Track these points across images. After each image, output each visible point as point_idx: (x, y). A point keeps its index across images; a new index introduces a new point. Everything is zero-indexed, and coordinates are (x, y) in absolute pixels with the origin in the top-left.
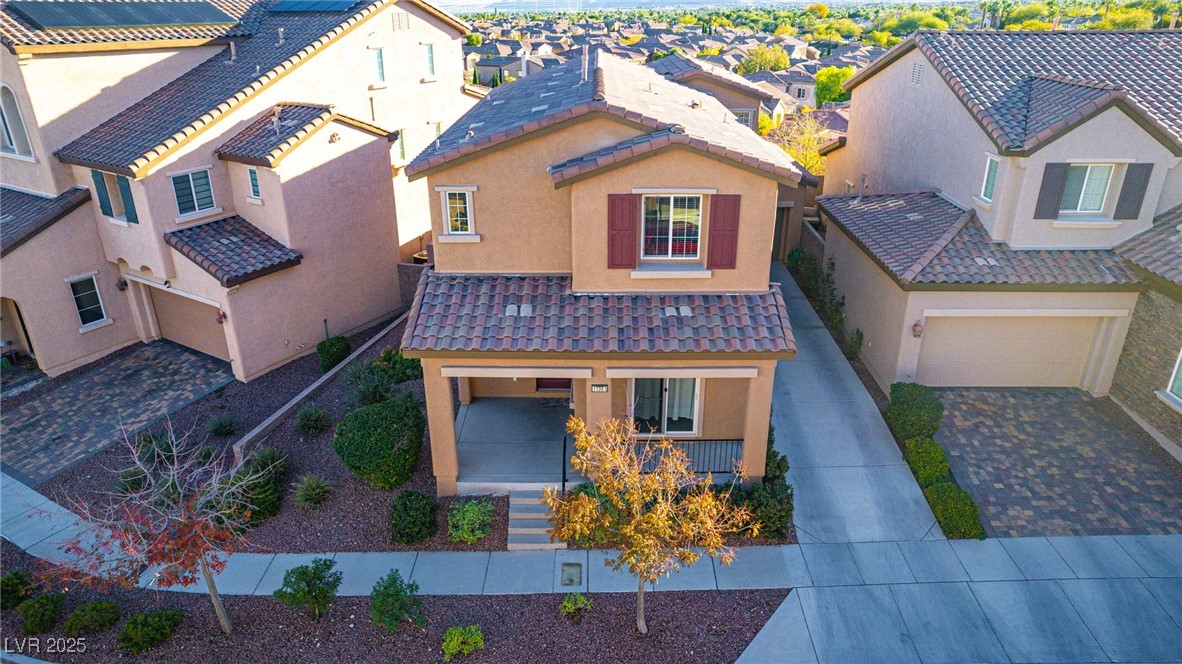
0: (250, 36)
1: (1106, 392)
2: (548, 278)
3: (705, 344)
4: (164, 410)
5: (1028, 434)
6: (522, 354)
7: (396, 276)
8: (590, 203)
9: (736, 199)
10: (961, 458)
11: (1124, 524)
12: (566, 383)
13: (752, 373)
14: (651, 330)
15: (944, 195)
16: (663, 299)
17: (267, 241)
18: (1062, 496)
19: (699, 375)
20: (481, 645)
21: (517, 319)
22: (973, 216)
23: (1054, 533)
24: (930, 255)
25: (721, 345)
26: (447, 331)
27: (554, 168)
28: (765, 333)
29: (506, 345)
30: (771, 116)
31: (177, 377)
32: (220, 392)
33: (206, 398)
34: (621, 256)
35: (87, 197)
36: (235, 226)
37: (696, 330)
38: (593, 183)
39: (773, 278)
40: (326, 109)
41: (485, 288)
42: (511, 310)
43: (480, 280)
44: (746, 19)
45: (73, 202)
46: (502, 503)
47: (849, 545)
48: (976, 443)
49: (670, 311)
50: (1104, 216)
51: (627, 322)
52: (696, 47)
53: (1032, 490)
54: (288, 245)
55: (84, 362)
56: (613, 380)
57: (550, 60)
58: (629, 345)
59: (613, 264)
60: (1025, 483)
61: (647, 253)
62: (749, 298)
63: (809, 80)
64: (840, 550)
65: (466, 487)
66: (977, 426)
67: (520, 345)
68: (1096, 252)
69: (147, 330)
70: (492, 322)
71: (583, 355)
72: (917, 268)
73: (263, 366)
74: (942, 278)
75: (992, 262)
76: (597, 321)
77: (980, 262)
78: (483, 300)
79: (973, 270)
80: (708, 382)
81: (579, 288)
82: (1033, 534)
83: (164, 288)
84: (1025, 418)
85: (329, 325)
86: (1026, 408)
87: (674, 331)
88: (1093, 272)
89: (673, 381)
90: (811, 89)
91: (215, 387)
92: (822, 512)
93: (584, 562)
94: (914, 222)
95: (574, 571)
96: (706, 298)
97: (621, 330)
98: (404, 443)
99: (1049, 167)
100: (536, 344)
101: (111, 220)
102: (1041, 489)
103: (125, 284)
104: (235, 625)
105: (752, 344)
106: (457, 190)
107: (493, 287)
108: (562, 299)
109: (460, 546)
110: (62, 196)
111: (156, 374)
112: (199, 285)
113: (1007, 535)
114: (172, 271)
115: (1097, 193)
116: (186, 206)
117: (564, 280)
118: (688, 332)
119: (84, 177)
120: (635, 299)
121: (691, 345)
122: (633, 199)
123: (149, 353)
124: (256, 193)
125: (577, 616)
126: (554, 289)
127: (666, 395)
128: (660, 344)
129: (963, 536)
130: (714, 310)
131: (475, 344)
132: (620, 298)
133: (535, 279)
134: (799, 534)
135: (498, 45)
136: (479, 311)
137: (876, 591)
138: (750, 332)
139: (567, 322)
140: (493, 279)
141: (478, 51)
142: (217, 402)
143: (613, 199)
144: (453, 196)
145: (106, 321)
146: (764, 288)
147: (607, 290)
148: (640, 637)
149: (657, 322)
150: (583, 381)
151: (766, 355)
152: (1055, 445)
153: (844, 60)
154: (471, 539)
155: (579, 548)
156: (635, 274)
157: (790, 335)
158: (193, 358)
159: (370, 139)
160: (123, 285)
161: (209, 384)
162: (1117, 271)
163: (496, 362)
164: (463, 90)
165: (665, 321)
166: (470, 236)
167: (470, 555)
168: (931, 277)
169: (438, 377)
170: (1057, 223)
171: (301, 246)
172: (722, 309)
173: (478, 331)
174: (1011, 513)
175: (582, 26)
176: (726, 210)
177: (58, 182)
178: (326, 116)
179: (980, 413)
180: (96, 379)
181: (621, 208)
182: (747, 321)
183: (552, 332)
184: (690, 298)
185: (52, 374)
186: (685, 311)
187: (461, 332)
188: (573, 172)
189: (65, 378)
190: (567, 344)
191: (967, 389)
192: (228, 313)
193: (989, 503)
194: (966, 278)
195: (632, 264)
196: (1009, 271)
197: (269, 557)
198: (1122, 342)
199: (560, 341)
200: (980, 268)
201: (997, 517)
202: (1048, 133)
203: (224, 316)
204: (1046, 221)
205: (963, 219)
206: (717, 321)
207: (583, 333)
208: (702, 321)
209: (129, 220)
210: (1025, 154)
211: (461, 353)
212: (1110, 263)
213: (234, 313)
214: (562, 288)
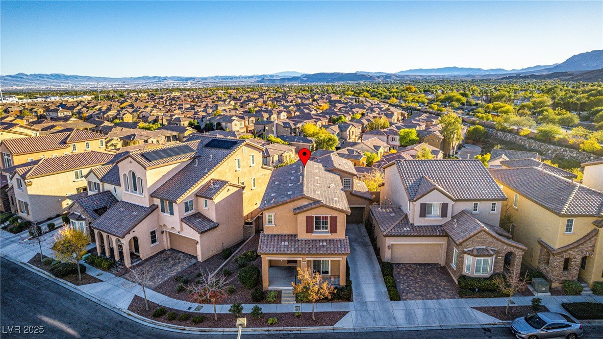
0: (200, 156)
1: (444, 264)
2: (292, 235)
3: (329, 252)
4: (180, 270)
5: (420, 276)
6: (286, 254)
7: (242, 229)
8: (302, 218)
9: (336, 217)
10: (400, 282)
11: (436, 297)
12: (295, 262)
13: (340, 259)
14: (316, 248)
15: (402, 208)
16: (319, 241)
17: (209, 220)
18: (423, 291)
19: (330, 259)
20: (277, 322)
21: (284, 245)
22: (406, 216)
23: (418, 299)
24: (391, 227)
25: (332, 252)
26: (268, 248)
27: (294, 209)
28: (343, 249)
29: (282, 252)
30: (377, 153)
31: (180, 260)
32: (195, 264)
33: (191, 266)
34: (309, 230)
35: (157, 207)
36: (198, 215)
37: (327, 248)
38: (303, 214)
39: (346, 235)
40: (227, 182)
41: (276, 238)
42: (283, 243)
43: (275, 235)
44: (377, 93)
45: (153, 208)
46: (280, 292)
47: (366, 302)
48: (405, 278)
49: (321, 244)
50: (439, 216)
51: (311, 246)
52: (350, 113)
53: (416, 290)
54: (215, 221)
55: (151, 255)
56: (308, 261)
57: (286, 123)
58: (311, 252)
59: (307, 232)
60: (414, 288)
61: (316, 229)
62: (340, 240)
63: (396, 134)
64: (364, 304)
65: (270, 288)
66: (406, 274)
67: (286, 252)
68: (437, 226)
69: (167, 246)
70: (279, 246)
71: (300, 254)
72: (387, 231)
73: (206, 258)
74: (394, 234)
75: (408, 229)
76: (304, 246)
77: (405, 229)
78: (276, 241)
79: (403, 231)
80: (332, 261)
81: (299, 238)
82: (412, 300)
83: (178, 234)
84: (420, 271)
85: (224, 245)
86: (422, 269)
87: (322, 249)
88: (434, 231)
89: (323, 261)
90: (398, 138)
91: (193, 263)
92: (360, 295)
93: (300, 306)
94: (392, 217)
95: (298, 308)
96: (330, 240)
97: (309, 248)
98: (255, 276)
99: (422, 205)
100: (289, 252)
101: (164, 214)
102: (418, 289)
103: (163, 232)
104: (218, 319)
105: (340, 252)
106: (270, 214)
107: (278, 237)
108: (295, 240)
109: (270, 302)
110: (150, 207)
111: (173, 259)
112: (190, 233)
113: (406, 300)
114: (182, 229)
115: (436, 210)
116: (187, 210)
117: (296, 236)
118: (325, 249)
119: (157, 202)
120: (313, 240)
121: (325, 252)
122: (312, 217)
123: (169, 253)
124: (206, 206)
125: (298, 317)
126: (293, 238)
127: (321, 264)
128: (318, 252)
129: (395, 300)
130: (332, 243)
131: (275, 252)
132: (309, 240)
133: (288, 235)
134: (354, 300)
135: (263, 113)
136: (275, 243)
137: (370, 312)
138: (340, 249)
139: (296, 246)
140: (278, 235)
141: (254, 116)
142: (195, 267)
143: (307, 217)
144: (269, 216)
145: (157, 243)
146: (344, 238)
147: (306, 238)
148: (313, 321)
149: (318, 246)
150: (300, 261)
151: (343, 254)
152: (426, 278)
153: (414, 122)
154: (272, 300)
155: (299, 303)
156: (313, 235)
157: (349, 250)
158: (183, 255)
159: (237, 189)
160: (162, 232)
161: (191, 262)
162: (441, 232)
163: (280, 256)
164: (262, 167)
165: (320, 246)
166: (273, 225)
167: (272, 304)
168: (391, 234)
169: (265, 260)
170: (425, 218)
171: (218, 222)
172: (333, 243)
173: (275, 248)
174: (409, 295)
175: (300, 98)
176: (334, 219)
177: (150, 203)
178: (227, 184)
179: (408, 270)
180: (155, 260)
181: (309, 219)
182: (339, 246)
183: (293, 249)
184: (326, 240)
185: (143, 259)
186: (325, 244)
187: (272, 249)
188: (298, 211)
189: (146, 260)
190: (297, 252)
191: (407, 264)
192: (199, 241)
193: (404, 293)
194: (400, 234)
195: (312, 232)
196: (412, 232)
197: (222, 305)
198: (446, 251)
199: (295, 251)
200: (405, 231)
201: (405, 296)
202: (419, 196)
203: (198, 242)
204: (423, 218)
205: (404, 216)
206: (332, 246)
207: (300, 249)
208: (328, 246)
209: (171, 214)
210: (415, 201)
211: (272, 254)
212: (440, 229)
213: (201, 242)
214: (295, 237)
